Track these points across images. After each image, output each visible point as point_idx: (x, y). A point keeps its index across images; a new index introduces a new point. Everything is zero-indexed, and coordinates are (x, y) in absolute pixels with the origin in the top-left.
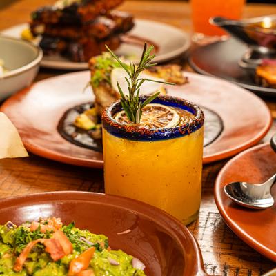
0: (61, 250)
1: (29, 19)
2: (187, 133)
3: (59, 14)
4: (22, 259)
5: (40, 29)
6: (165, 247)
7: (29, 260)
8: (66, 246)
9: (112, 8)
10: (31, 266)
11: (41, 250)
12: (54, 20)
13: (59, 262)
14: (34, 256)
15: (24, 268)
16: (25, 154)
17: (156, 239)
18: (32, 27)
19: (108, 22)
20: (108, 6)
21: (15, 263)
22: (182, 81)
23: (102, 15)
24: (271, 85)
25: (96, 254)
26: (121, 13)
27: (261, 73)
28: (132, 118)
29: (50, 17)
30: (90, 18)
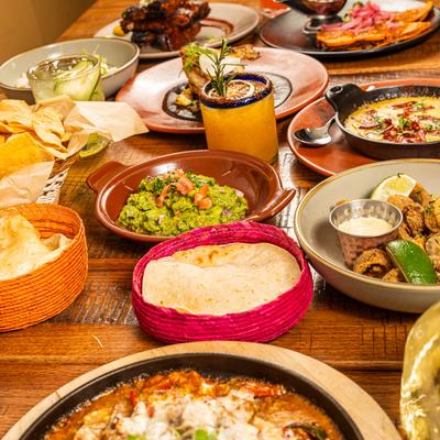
0: (187, 188)
2: (261, 98)
3: (145, 11)
4: (162, 198)
5: (131, 26)
7: (167, 198)
8: (190, 185)
10: (168, 202)
11: (174, 190)
12: (142, 17)
13: (186, 196)
14: (169, 195)
15: (164, 204)
16: (147, 131)
21: (157, 202)
22: (255, 56)
23: (181, 6)
25: (210, 188)
27: (319, 38)
28: (221, 93)
29: (138, 15)
30: (172, 11)
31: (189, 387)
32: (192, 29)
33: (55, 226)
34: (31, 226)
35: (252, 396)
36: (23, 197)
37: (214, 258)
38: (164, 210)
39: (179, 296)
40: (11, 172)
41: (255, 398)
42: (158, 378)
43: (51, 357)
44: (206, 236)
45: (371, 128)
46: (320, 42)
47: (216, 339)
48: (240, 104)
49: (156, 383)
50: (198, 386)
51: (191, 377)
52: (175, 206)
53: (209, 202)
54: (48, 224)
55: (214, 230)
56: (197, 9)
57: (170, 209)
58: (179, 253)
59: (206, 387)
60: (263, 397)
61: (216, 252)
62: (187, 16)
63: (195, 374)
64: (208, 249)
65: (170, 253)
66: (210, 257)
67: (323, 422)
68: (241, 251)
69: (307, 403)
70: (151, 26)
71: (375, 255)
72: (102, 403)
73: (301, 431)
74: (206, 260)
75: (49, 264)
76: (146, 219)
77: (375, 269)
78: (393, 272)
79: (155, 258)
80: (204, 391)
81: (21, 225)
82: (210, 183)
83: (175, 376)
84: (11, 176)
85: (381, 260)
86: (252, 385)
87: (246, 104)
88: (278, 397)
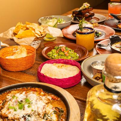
0: (64, 50)
1: (72, 13)
3: (78, 12)
4: (58, 51)
5: (74, 15)
6: (82, 51)
7: (59, 51)
9: (90, 11)
10: (59, 52)
11: (61, 50)
12: (77, 13)
13: (63, 52)
15: (58, 53)
16: (63, 36)
17: (81, 50)
18: (73, 15)
19: (88, 14)
20: (89, 10)
21: (57, 52)
22: (98, 26)
23: (87, 12)
24: (120, 28)
25: (70, 51)
26: (91, 12)
27: (118, 26)
28: (81, 31)
29: (76, 12)
30: (84, 13)
31: (38, 92)
32: (89, 19)
33: (31, 52)
34: (26, 50)
35: (51, 98)
36: (26, 43)
37: (62, 67)
38: (58, 54)
39: (49, 73)
40: (25, 37)
41: (52, 99)
42: (33, 88)
43: (17, 79)
44: (62, 61)
45: (118, 47)
46: (118, 27)
47: (51, 84)
48: (84, 34)
49: (32, 89)
50: (40, 93)
51: (41, 90)
52: (60, 54)
53: (68, 55)
54: (30, 51)
55: (64, 60)
56: (91, 14)
57: (59, 54)
58: (54, 64)
59: (42, 93)
60: (54, 99)
61: (63, 66)
62: (88, 15)
63: (42, 90)
64: (62, 64)
65: (52, 63)
66: (62, 66)
67: (64, 109)
68: (69, 67)
69: (63, 104)
70: (79, 16)
71: (99, 74)
72: (18, 90)
73: (57, 109)
74: (60, 67)
75: (23, 58)
76: (53, 55)
77: (98, 78)
78: (101, 80)
79: (48, 63)
80: (41, 94)
81: (24, 50)
82: (70, 50)
83: (37, 89)
84: (25, 38)
85: (99, 76)
86: (53, 96)
87: (86, 34)
88: (58, 100)
